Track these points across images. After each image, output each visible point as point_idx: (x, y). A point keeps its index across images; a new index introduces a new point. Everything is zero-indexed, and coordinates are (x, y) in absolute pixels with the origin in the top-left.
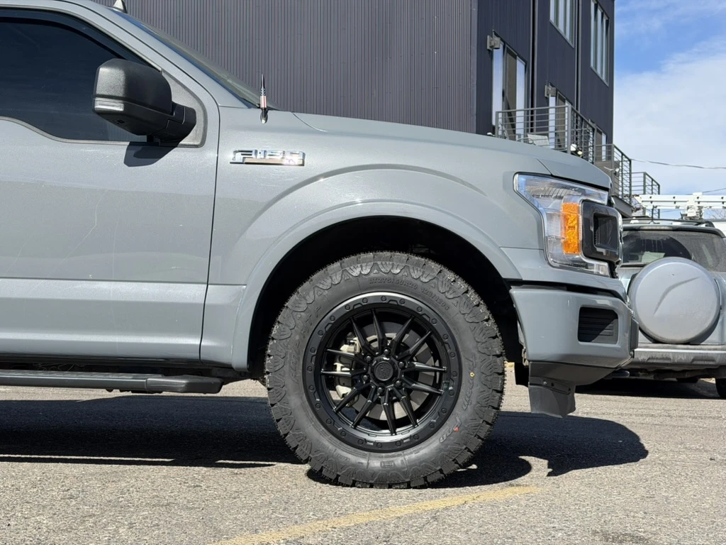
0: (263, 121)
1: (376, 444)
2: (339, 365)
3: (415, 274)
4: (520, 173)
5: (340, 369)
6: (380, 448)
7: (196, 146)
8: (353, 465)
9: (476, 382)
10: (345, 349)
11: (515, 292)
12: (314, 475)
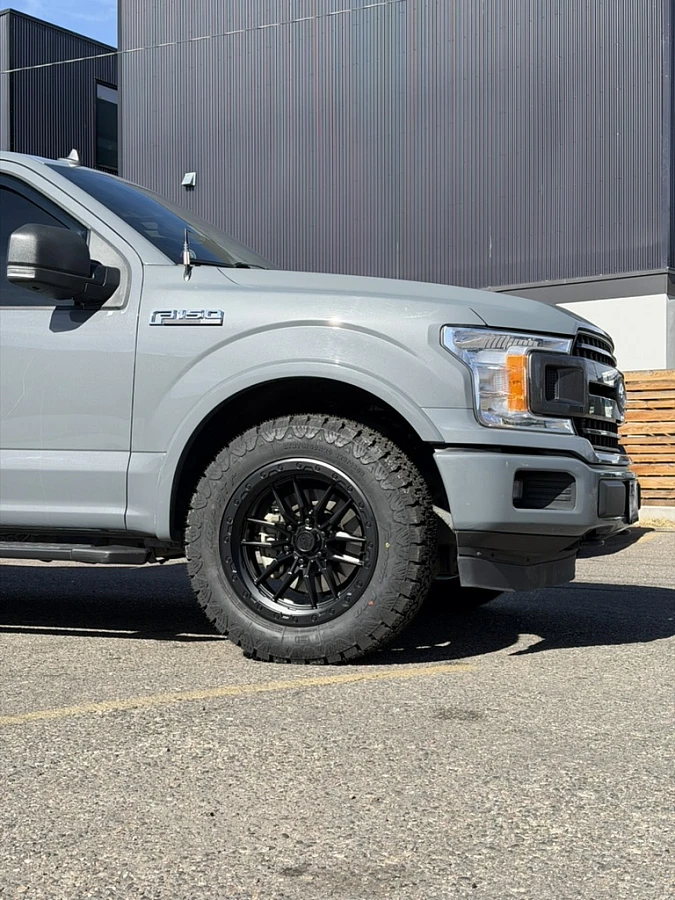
0: (187, 278)
2: (263, 535)
3: (330, 438)
4: (449, 325)
5: (264, 538)
7: (118, 308)
8: (268, 639)
9: (392, 552)
10: (270, 518)
11: (439, 455)
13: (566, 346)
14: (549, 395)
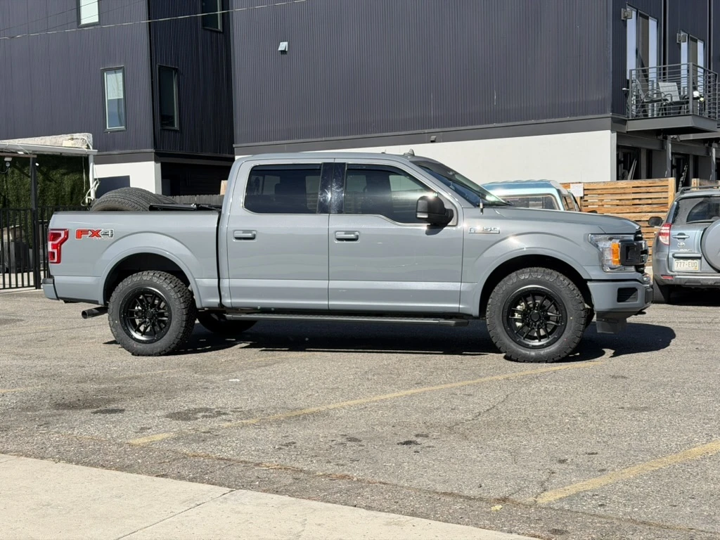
0: (482, 213)
1: (533, 346)
2: (516, 314)
3: (547, 278)
4: (592, 234)
5: (517, 316)
6: (534, 347)
7: (454, 226)
8: (524, 354)
9: (573, 321)
10: (519, 307)
11: (589, 284)
12: (507, 358)
13: (632, 237)
14: (627, 258)
